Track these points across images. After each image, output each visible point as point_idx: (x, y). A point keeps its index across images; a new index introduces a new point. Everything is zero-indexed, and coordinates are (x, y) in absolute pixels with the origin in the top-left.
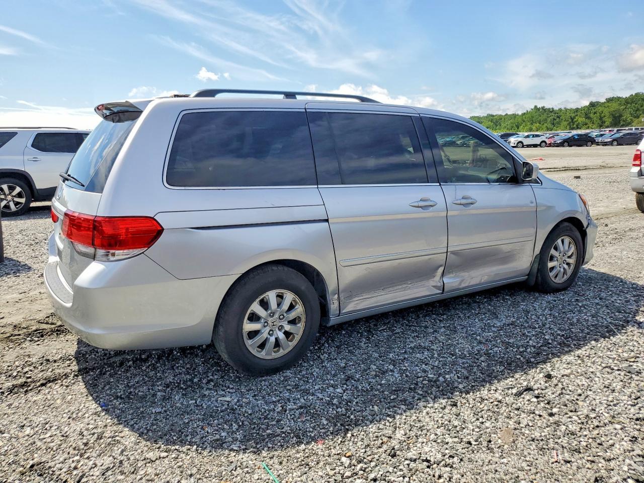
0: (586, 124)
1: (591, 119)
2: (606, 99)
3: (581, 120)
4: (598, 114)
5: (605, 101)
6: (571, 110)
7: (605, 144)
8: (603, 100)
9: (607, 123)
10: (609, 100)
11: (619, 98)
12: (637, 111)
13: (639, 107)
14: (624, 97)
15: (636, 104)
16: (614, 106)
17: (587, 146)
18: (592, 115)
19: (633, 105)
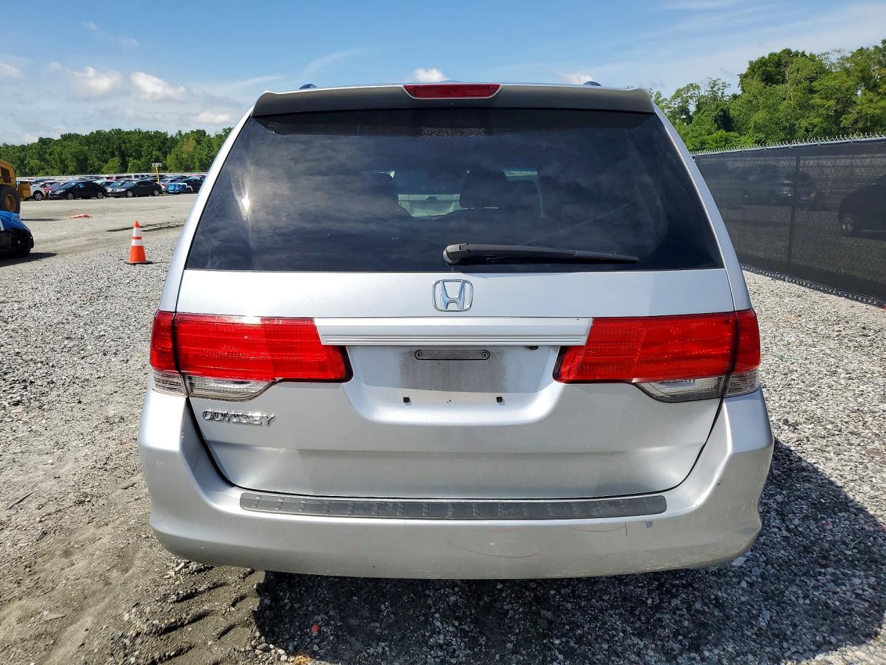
0: (43, 169)
1: (48, 162)
2: (61, 136)
3: (34, 162)
4: (57, 156)
5: (60, 138)
6: (13, 147)
7: (118, 195)
8: (57, 137)
9: (71, 169)
10: (67, 138)
11: (77, 136)
12: (102, 154)
13: (105, 149)
14: (84, 134)
15: (100, 145)
16: (74, 146)
17: (98, 198)
18: (47, 156)
19: (97, 145)
